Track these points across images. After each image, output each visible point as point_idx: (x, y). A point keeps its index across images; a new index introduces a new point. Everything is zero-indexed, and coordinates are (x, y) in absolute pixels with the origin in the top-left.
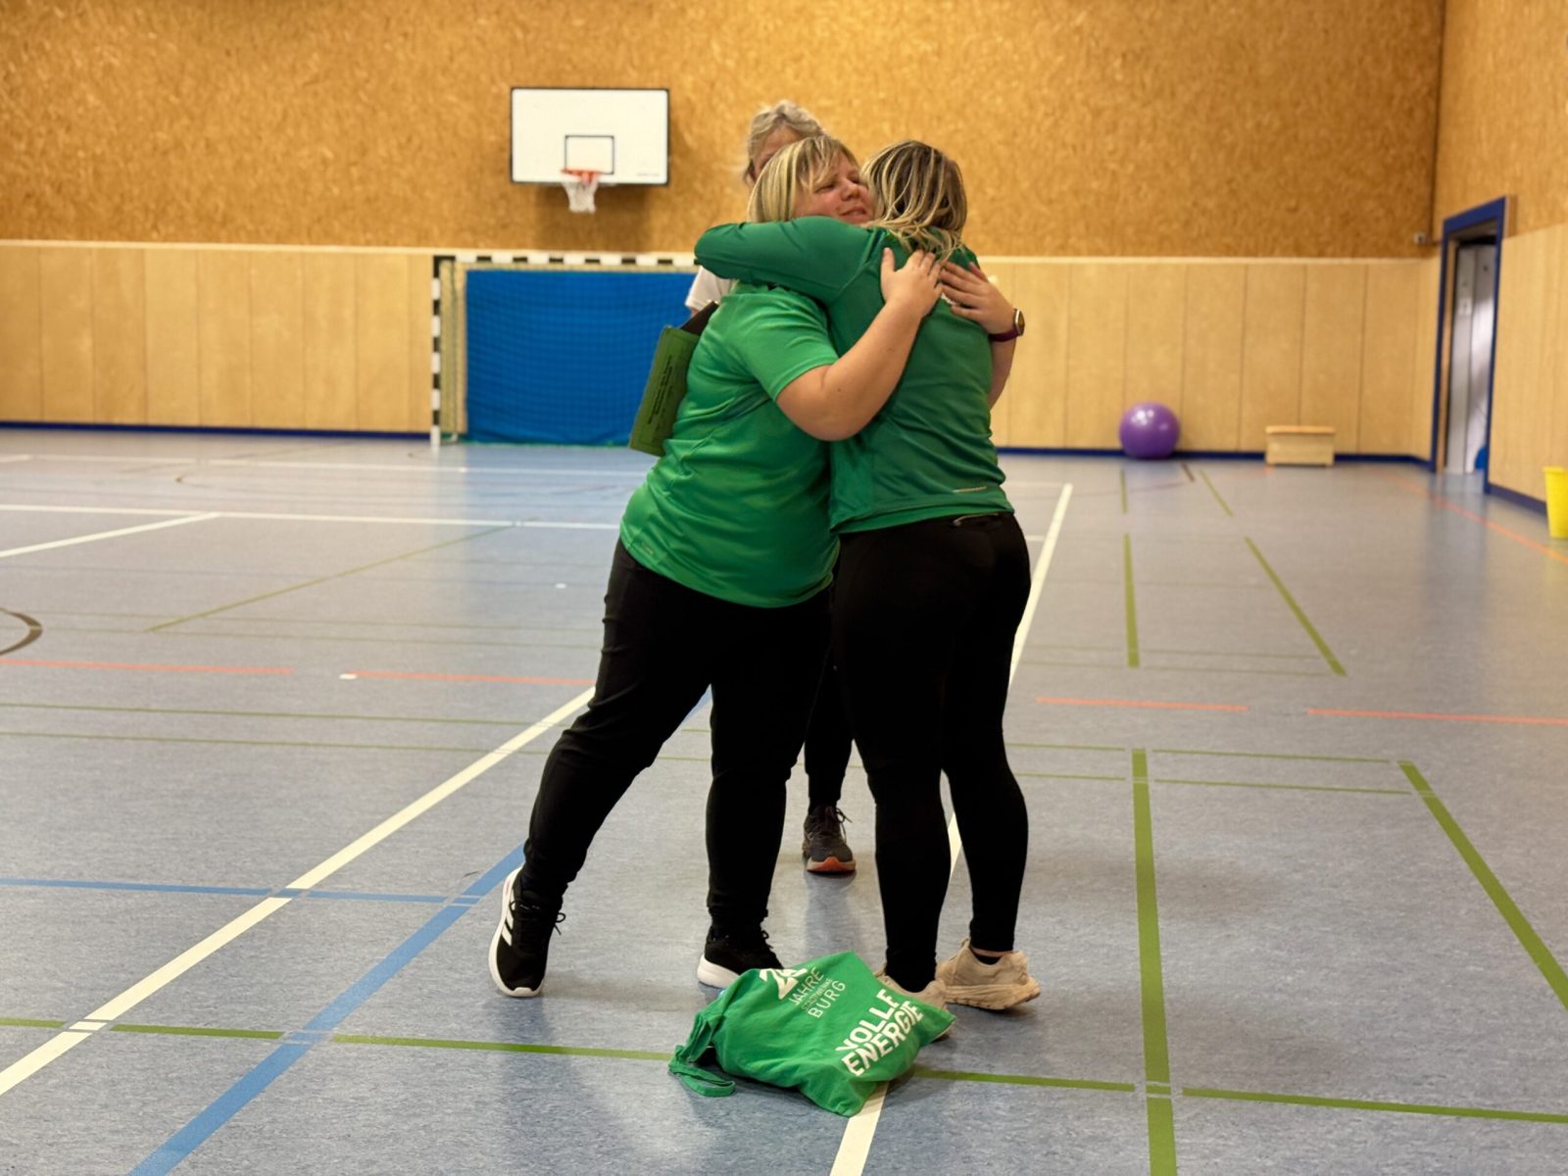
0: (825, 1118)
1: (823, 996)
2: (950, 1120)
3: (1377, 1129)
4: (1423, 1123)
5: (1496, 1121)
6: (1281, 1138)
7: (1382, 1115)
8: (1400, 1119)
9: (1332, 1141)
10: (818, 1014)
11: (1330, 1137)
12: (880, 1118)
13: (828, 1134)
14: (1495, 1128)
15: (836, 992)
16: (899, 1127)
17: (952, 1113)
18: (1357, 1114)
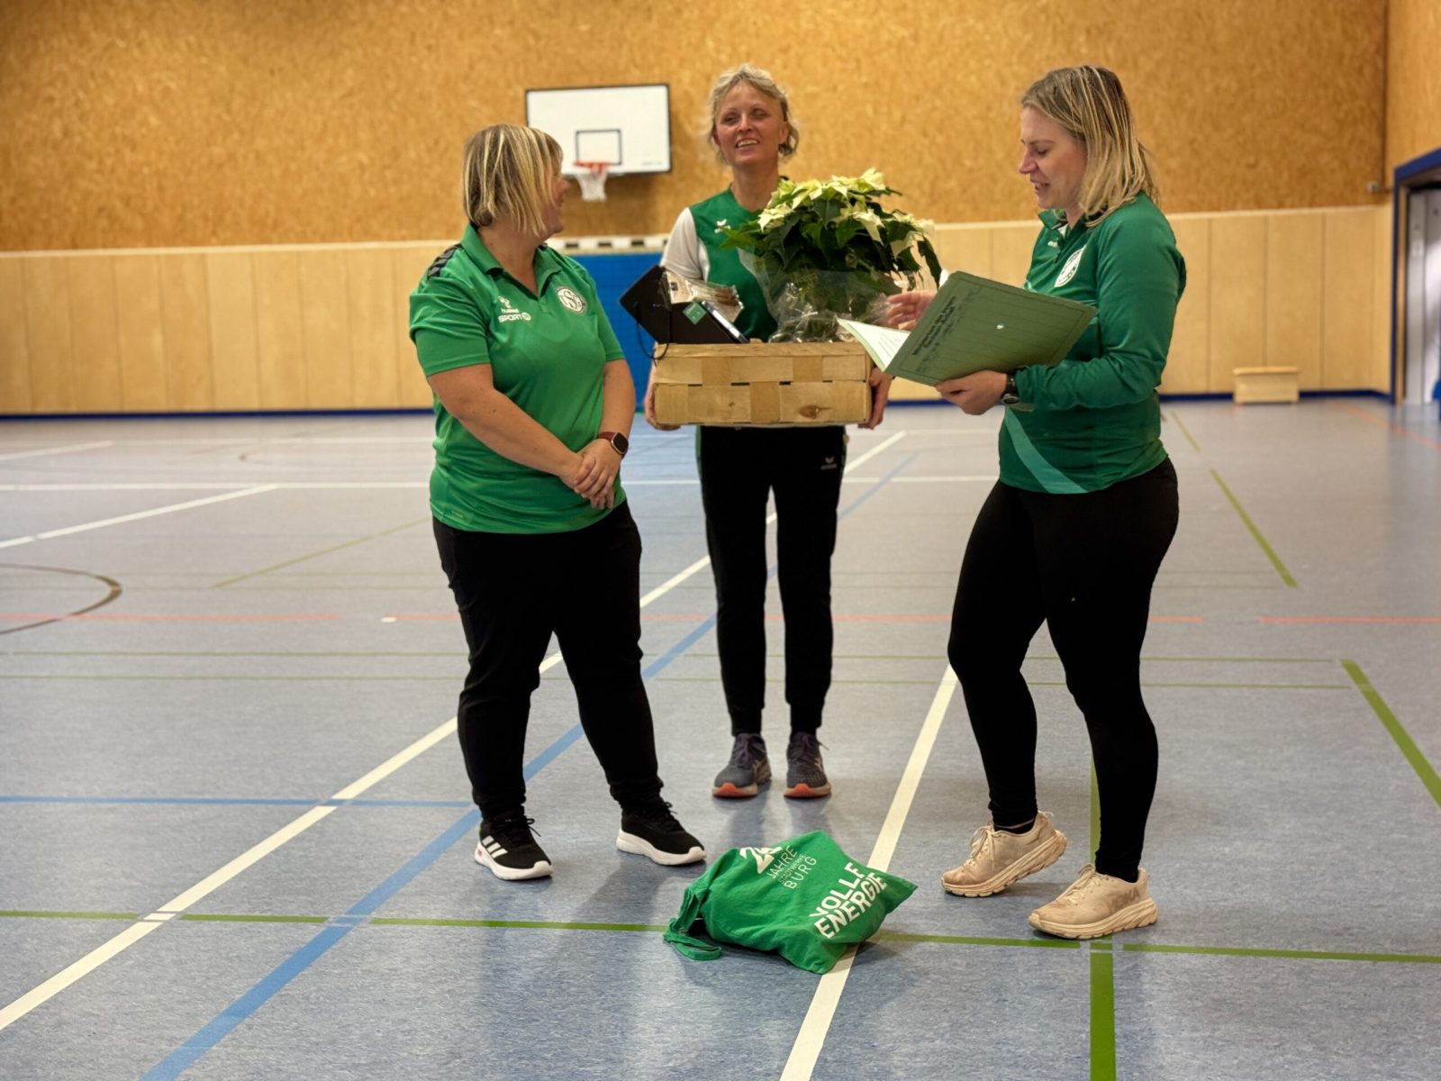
0: (799, 974)
1: (797, 870)
2: (912, 975)
3: (1299, 974)
4: (1343, 967)
5: (1409, 964)
6: (1211, 983)
7: (1305, 961)
8: (1322, 964)
9: (1257, 984)
10: (793, 885)
11: (1255, 981)
12: (849, 975)
13: (803, 989)
14: (1407, 969)
15: (808, 866)
16: (866, 982)
17: (914, 969)
18: (1282, 962)
